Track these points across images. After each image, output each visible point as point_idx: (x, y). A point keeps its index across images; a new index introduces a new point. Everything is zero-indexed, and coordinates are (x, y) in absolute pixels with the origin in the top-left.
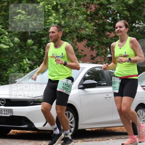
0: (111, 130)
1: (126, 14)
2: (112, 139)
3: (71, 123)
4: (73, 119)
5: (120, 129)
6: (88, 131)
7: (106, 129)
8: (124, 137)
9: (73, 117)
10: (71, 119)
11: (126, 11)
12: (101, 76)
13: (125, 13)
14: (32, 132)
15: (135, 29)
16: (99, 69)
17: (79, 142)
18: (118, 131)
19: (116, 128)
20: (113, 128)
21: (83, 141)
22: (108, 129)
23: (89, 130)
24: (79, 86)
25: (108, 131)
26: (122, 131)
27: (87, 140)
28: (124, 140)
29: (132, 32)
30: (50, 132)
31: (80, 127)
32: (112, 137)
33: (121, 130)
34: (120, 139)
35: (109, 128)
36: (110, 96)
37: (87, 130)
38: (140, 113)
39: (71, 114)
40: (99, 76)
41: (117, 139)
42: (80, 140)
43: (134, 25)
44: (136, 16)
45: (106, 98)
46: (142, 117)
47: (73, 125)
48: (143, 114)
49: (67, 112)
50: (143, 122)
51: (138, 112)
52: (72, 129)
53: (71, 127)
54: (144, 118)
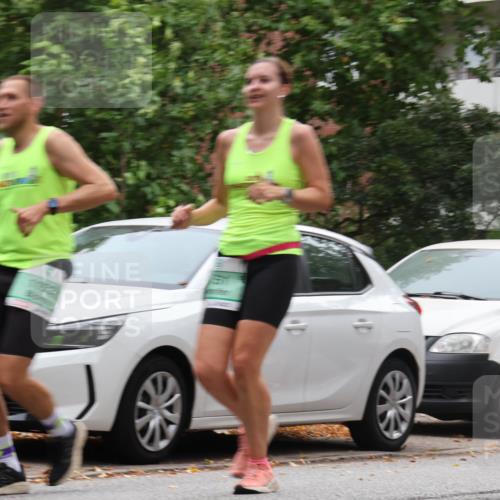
0: (297, 433)
1: (382, 61)
2: (296, 463)
3: (170, 409)
4: (177, 396)
5: (325, 432)
6: (223, 434)
8: (335, 458)
9: (178, 389)
10: (171, 397)
11: (382, 54)
13: (376, 59)
14: (40, 436)
15: (403, 110)
17: (188, 471)
18: (319, 438)
19: (312, 428)
20: (303, 428)
21: (202, 469)
22: (288, 429)
23: (226, 432)
25: (286, 437)
26: (332, 439)
27: (215, 465)
28: (334, 465)
29: (390, 122)
30: (99, 437)
31: (198, 422)
32: (297, 456)
33: (329, 435)
34: (322, 461)
36: (302, 324)
37: (219, 432)
38: (394, 379)
39: (172, 382)
41: (313, 462)
42: (193, 465)
43: (402, 96)
45: (289, 330)
46: (399, 394)
47: (175, 416)
48: (401, 384)
49: (159, 375)
50: (401, 410)
51: (388, 378)
52: (172, 430)
53: (169, 423)
54: (404, 397)
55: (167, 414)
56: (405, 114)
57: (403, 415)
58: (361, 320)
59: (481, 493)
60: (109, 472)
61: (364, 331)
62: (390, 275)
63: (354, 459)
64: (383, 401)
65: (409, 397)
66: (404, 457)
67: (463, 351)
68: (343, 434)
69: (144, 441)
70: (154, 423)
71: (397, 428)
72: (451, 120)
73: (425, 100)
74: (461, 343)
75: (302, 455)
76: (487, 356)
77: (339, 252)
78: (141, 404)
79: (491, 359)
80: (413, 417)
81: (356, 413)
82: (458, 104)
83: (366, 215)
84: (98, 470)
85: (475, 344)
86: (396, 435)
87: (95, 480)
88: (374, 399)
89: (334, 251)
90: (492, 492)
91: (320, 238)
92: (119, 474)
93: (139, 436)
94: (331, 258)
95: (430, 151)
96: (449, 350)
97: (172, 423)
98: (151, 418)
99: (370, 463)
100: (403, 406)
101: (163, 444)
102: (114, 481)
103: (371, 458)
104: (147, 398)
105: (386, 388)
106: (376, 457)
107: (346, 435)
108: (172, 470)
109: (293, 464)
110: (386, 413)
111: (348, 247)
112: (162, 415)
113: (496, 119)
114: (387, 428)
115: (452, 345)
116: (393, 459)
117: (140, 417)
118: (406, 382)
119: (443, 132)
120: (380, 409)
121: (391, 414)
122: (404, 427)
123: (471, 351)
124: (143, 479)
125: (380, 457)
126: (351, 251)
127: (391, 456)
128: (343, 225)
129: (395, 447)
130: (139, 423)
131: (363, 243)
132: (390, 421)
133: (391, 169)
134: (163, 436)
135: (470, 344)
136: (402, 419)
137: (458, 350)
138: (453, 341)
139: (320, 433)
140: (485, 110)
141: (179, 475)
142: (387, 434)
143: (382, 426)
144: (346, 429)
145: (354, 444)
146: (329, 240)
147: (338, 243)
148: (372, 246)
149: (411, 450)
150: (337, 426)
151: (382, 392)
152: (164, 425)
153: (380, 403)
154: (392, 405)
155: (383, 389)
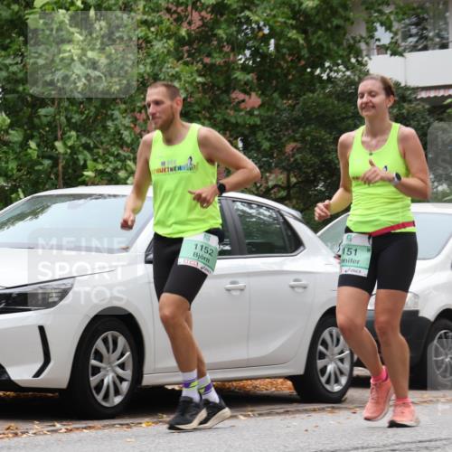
0: (244, 387)
1: (295, 37)
2: (245, 416)
3: (122, 366)
4: (128, 354)
5: (269, 386)
6: (173, 390)
7: (228, 385)
8: (282, 410)
9: (128, 348)
10: (122, 355)
11: (294, 31)
13: (290, 35)
17: (144, 425)
18: (265, 392)
19: (257, 382)
20: (249, 382)
21: (156, 423)
22: (234, 384)
23: (177, 387)
24: (146, 256)
25: (233, 391)
26: (276, 392)
28: (283, 417)
29: (311, 95)
30: (56, 394)
31: (148, 380)
32: (244, 409)
33: (274, 389)
34: (268, 414)
35: (235, 381)
36: (241, 285)
37: (170, 387)
38: (331, 335)
39: (122, 341)
41: (260, 415)
42: (147, 419)
43: (318, 72)
44: (325, 45)
45: (228, 290)
46: (337, 350)
47: (128, 374)
48: (338, 340)
49: (109, 334)
50: (340, 364)
51: (326, 335)
52: (125, 386)
53: (122, 380)
54: (342, 352)
55: (120, 371)
56: (324, 88)
57: (342, 369)
58: (296, 280)
59: (420, 442)
60: (69, 427)
61: (300, 290)
62: (319, 237)
63: (298, 411)
64: (322, 356)
65: (347, 352)
66: (346, 408)
68: (287, 388)
69: (99, 398)
70: (108, 379)
71: (337, 381)
73: (341, 73)
75: (250, 409)
76: (417, 312)
77: (270, 216)
78: (93, 362)
79: (421, 315)
80: (351, 370)
81: (299, 369)
83: (294, 180)
84: (58, 425)
86: (337, 388)
87: (55, 435)
88: (313, 355)
89: (264, 215)
90: (430, 441)
91: (249, 204)
92: (78, 429)
93: (94, 392)
94: (264, 222)
97: (125, 380)
98: (105, 376)
99: (313, 414)
100: (342, 360)
101: (118, 400)
102: (74, 435)
103: (314, 410)
104: (99, 357)
105: (324, 343)
106: (319, 409)
107: (290, 389)
108: (127, 424)
109: (242, 417)
110: (326, 367)
111: (279, 212)
112: (115, 372)
113: (409, 92)
114: (328, 382)
116: (336, 411)
117: (93, 375)
120: (320, 363)
121: (330, 368)
122: (344, 380)
124: (100, 433)
125: (323, 409)
126: (282, 215)
127: (333, 408)
128: (272, 192)
129: (337, 400)
130: (94, 380)
131: (294, 208)
132: (330, 374)
133: (314, 139)
134: (117, 392)
136: (342, 373)
139: (265, 387)
140: (398, 84)
141: (135, 429)
142: (328, 387)
143: (323, 380)
144: (289, 383)
145: (298, 397)
146: (260, 206)
147: (269, 208)
148: (301, 211)
149: (352, 402)
150: (281, 380)
151: (321, 348)
152: (118, 382)
153: (320, 358)
154: (331, 361)
155: (322, 344)
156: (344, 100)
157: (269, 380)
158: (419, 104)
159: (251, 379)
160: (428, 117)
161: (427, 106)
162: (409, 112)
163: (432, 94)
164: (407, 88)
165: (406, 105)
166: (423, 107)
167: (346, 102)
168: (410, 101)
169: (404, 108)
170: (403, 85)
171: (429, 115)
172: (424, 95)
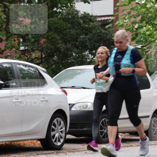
0: (20, 144)
5: (31, 144)
7: (13, 143)
8: (35, 154)
12: (9, 75)
15: (56, 15)
16: (8, 66)
18: (28, 146)
19: (25, 142)
20: (22, 142)
22: (16, 143)
25: (15, 146)
26: (34, 146)
29: (52, 19)
32: (20, 153)
38: (57, 121)
40: (8, 74)
43: (55, 9)
46: (60, 127)
48: (60, 123)
50: (61, 134)
51: (55, 121)
54: (62, 128)
56: (57, 16)
57: (61, 136)
62: (54, 80)
63: (42, 154)
64: (53, 130)
65: (64, 128)
66: (63, 152)
67: (84, 110)
68: (38, 144)
71: (59, 141)
72: (75, 18)
73: (65, 10)
74: (83, 106)
75: (22, 153)
77: (33, 71)
80: (65, 136)
81: (43, 136)
82: (78, 12)
83: (44, 56)
85: (88, 107)
86: (59, 144)
88: (50, 130)
89: (31, 70)
91: (26, 66)
94: (31, 73)
95: (68, 30)
96: (79, 109)
99: (49, 155)
100: (61, 132)
103: (49, 153)
105: (54, 125)
106: (51, 153)
107: (39, 144)
110: (55, 135)
111: (37, 69)
113: (93, 18)
114: (55, 141)
115: (80, 107)
116: (59, 154)
118: (62, 122)
119: (72, 23)
120: (52, 133)
121: (57, 135)
122: (62, 141)
123: (87, 109)
125: (53, 153)
126: (38, 70)
127: (57, 152)
128: (34, 60)
129: (59, 149)
131: (43, 67)
132: (56, 138)
133: (52, 38)
135: (87, 106)
136: (61, 137)
137: (82, 109)
138: (79, 106)
139: (28, 144)
140: (88, 14)
142: (55, 144)
143: (53, 140)
144: (39, 142)
145: (43, 148)
146: (29, 66)
147: (33, 67)
148: (46, 68)
149: (65, 150)
150: (36, 141)
151: (53, 127)
153: (52, 131)
154: (57, 132)
155: (53, 125)
156: (66, 21)
157: (31, 141)
158: (97, 23)
159: (23, 140)
160: (100, 28)
161: (100, 24)
162: (92, 26)
163: (103, 19)
164: (92, 16)
165: (91, 23)
166: (99, 24)
167: (66, 22)
168: (93, 22)
169: (91, 25)
170: (91, 14)
171: (101, 27)
172: (99, 19)
